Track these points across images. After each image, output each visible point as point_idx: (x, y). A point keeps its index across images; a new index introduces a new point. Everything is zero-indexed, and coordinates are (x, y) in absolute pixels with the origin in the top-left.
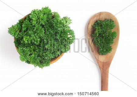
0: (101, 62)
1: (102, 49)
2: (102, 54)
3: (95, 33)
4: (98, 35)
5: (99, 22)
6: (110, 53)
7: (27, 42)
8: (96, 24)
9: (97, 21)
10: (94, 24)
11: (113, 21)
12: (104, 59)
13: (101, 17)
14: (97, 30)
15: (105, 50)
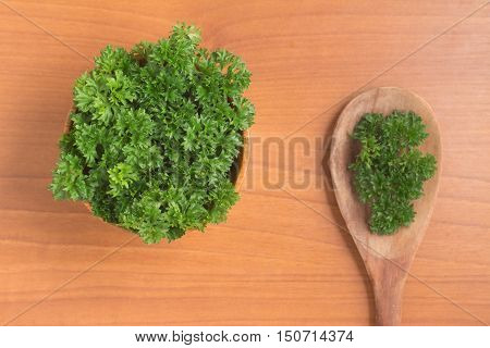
0: (376, 259)
1: (379, 214)
2: (381, 232)
3: (360, 159)
4: (369, 166)
5: (371, 119)
6: (407, 227)
7: (129, 183)
8: (361, 127)
9: (363, 119)
10: (356, 130)
11: (419, 119)
12: (389, 248)
13: (377, 105)
14: (366, 147)
15: (390, 218)
